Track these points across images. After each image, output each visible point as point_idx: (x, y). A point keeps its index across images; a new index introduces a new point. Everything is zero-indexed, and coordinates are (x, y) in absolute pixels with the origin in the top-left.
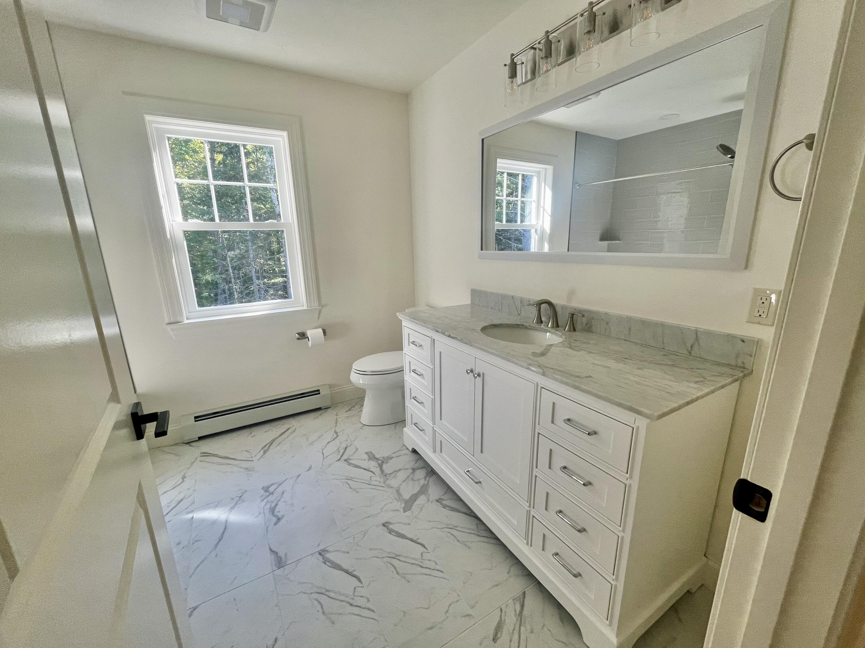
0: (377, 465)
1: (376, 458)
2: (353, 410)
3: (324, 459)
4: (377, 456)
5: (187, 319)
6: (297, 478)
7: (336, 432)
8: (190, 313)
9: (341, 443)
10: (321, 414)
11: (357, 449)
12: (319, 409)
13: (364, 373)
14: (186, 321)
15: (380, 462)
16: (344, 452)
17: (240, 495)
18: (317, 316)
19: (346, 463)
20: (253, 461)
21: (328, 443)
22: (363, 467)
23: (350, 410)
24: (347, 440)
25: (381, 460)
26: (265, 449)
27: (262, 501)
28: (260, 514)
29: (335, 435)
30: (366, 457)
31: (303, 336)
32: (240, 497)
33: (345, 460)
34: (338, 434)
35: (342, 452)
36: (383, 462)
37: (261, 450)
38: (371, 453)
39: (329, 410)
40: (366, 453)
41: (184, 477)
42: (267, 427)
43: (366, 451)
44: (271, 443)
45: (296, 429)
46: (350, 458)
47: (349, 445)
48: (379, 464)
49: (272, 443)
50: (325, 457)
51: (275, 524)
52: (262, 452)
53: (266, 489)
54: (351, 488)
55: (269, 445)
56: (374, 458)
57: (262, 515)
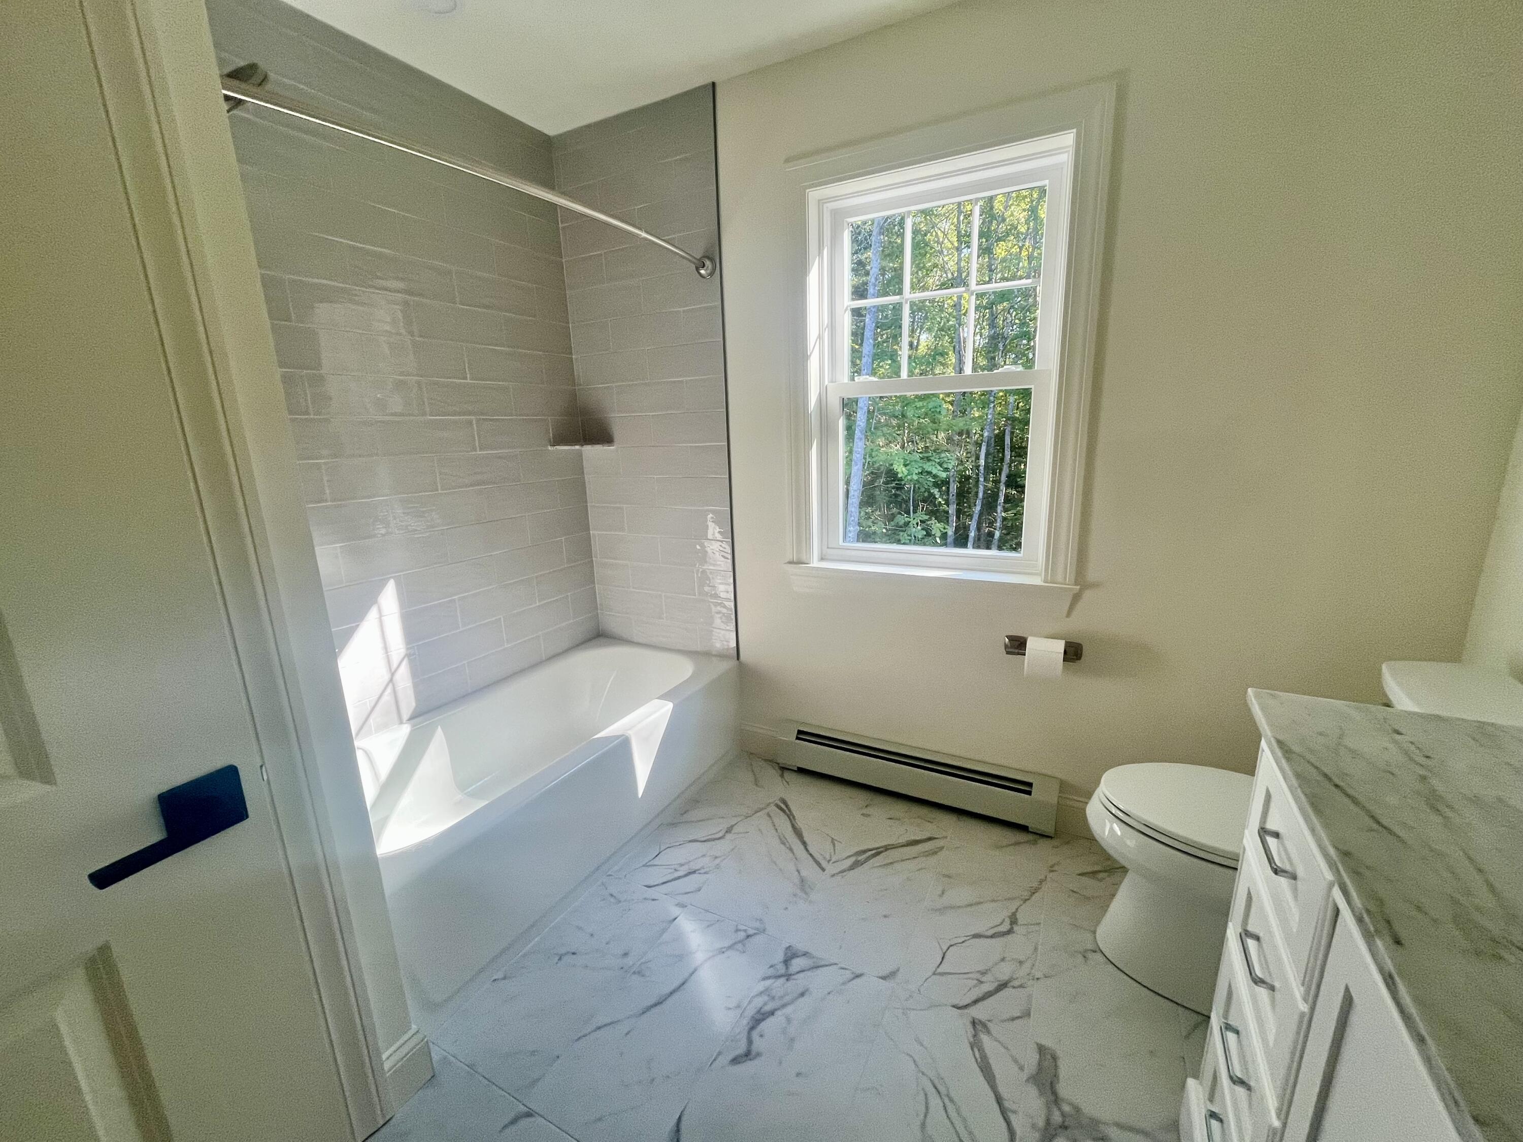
0: (1041, 1123)
1: (1054, 1093)
2: (1101, 880)
3: (934, 974)
4: (1064, 1090)
5: (822, 559)
6: (854, 978)
7: (1014, 920)
8: (828, 550)
9: (1003, 960)
10: (1017, 844)
11: (1027, 1014)
12: (1023, 828)
13: (1124, 819)
14: (815, 563)
15: (1057, 1118)
16: (989, 995)
17: (751, 932)
18: (1066, 608)
19: (970, 1030)
20: (823, 870)
21: (977, 936)
22: (1002, 1089)
23: (1094, 873)
24: (1021, 963)
25: (1063, 1115)
26: (860, 858)
27: (765, 979)
28: (738, 1006)
29: (1005, 927)
30: (1031, 1059)
31: (1017, 645)
32: (748, 936)
33: (974, 1023)
34: (1016, 928)
35: (987, 987)
36: (1064, 1127)
37: (849, 857)
38: (1054, 1058)
39: (1043, 844)
40: (1041, 1049)
41: (729, 830)
42: (899, 809)
43: (1043, 1042)
44: (878, 852)
45: (943, 847)
46: (989, 1025)
47: (1016, 983)
48: (1048, 1122)
49: (881, 852)
50: (939, 970)
51: (735, 1061)
52: (849, 862)
53: (790, 955)
54: (923, 1125)
55: (873, 852)
56: (1052, 1085)
57: (739, 1011)
